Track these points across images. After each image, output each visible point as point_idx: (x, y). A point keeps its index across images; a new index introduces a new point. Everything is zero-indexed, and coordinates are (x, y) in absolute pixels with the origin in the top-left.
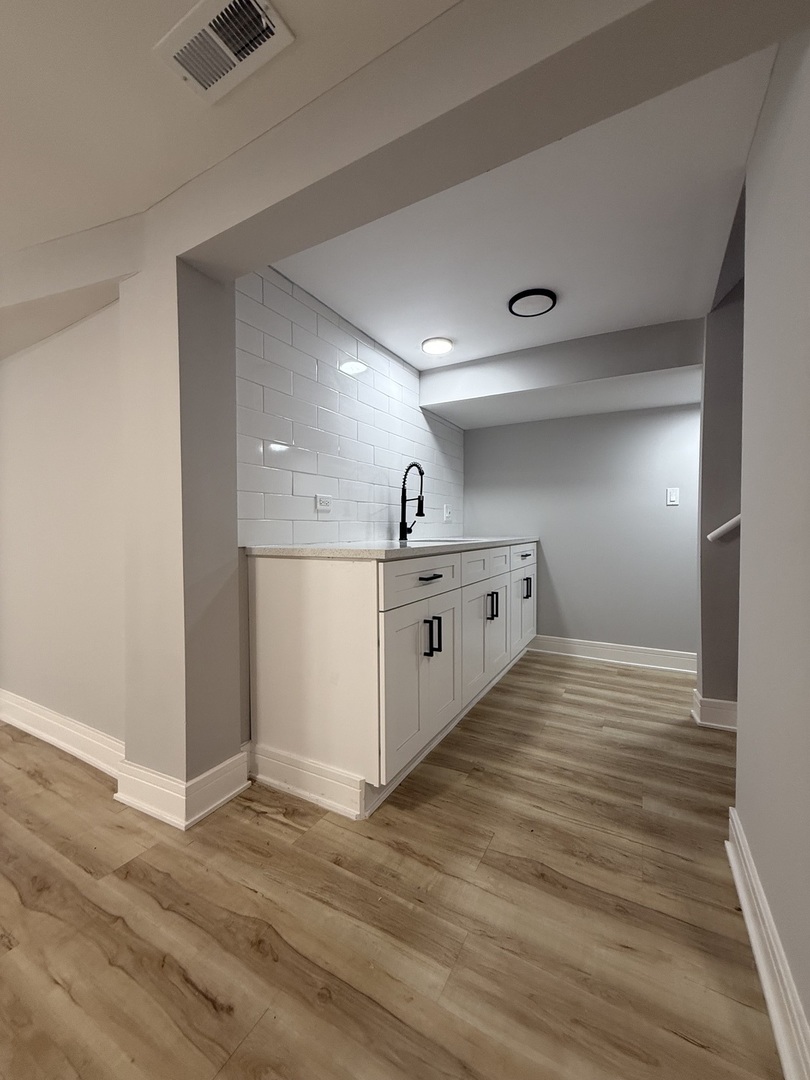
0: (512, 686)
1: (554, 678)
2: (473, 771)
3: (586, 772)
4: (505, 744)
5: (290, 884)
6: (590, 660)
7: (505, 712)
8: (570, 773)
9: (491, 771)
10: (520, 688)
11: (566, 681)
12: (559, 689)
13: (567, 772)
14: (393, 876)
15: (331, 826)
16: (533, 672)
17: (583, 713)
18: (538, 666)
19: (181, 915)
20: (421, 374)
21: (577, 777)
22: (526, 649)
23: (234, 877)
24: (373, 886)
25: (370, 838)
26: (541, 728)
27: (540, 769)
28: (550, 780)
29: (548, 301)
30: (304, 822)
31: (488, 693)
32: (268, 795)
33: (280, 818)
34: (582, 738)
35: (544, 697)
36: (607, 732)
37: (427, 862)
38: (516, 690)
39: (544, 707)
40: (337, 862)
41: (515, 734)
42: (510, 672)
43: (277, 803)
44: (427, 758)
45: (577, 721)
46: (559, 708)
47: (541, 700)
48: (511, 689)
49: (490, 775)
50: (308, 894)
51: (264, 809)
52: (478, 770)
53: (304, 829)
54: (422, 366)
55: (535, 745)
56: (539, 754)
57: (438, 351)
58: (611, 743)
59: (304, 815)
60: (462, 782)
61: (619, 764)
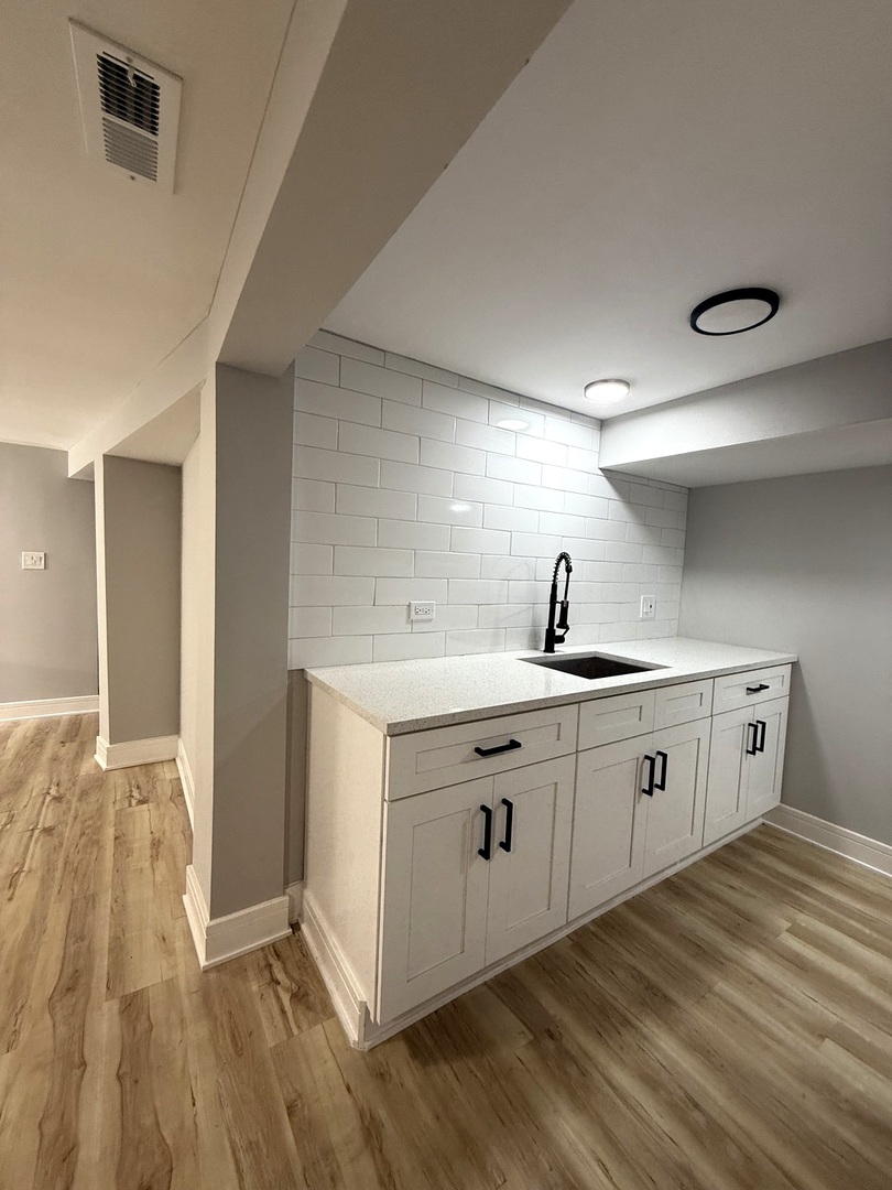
0: (698, 888)
1: (785, 892)
2: (545, 1033)
3: (733, 1130)
4: (621, 1002)
5: (229, 1112)
6: (875, 874)
7: (656, 935)
8: (701, 1119)
9: (569, 1047)
10: (711, 895)
11: (801, 906)
12: (779, 919)
13: (697, 1115)
14: (332, 1179)
15: (324, 1043)
16: (751, 868)
17: (799, 990)
18: (767, 859)
19: (122, 1093)
20: (603, 424)
21: (711, 1135)
22: (761, 820)
23: (193, 1068)
24: (301, 1177)
25: (349, 1089)
26: (702, 994)
27: (651, 1082)
28: (656, 1118)
29: (766, 308)
30: (301, 1017)
31: (651, 889)
32: (298, 956)
33: (286, 998)
34: (767, 1048)
35: (743, 928)
36: (832, 1056)
37: (386, 1180)
38: (700, 896)
39: (729, 948)
40: (291, 1110)
41: (650, 987)
42: (712, 859)
43: (296, 976)
44: (496, 979)
45: (780, 1005)
46: (757, 961)
47: (734, 933)
48: (692, 891)
49: (565, 1055)
50: (232, 1142)
51: (280, 976)
52: (552, 1036)
53: (295, 1031)
54: (604, 413)
55: (671, 1025)
56: (666, 1046)
57: (606, 399)
58: (827, 1088)
59: (309, 1008)
60: (516, 1048)
61: (813, 1147)
